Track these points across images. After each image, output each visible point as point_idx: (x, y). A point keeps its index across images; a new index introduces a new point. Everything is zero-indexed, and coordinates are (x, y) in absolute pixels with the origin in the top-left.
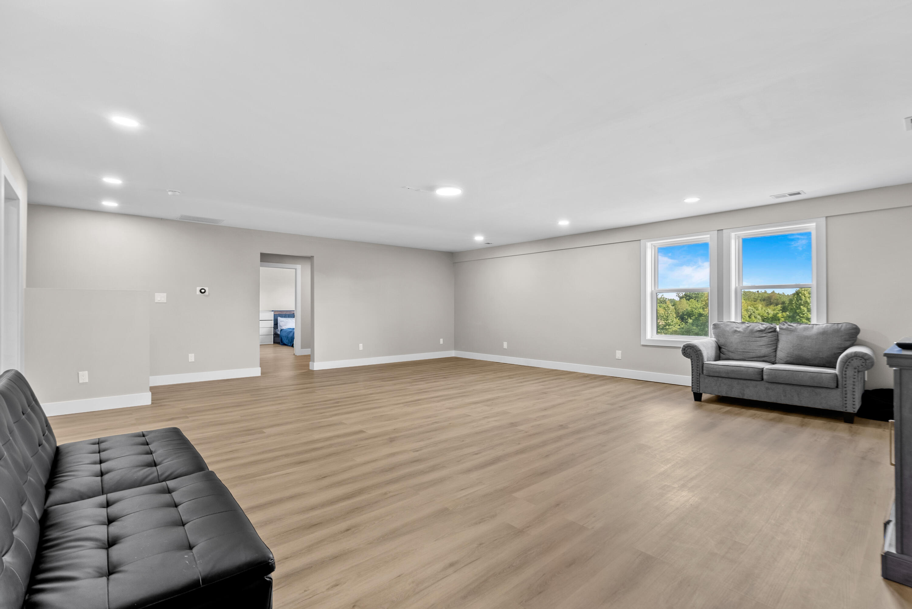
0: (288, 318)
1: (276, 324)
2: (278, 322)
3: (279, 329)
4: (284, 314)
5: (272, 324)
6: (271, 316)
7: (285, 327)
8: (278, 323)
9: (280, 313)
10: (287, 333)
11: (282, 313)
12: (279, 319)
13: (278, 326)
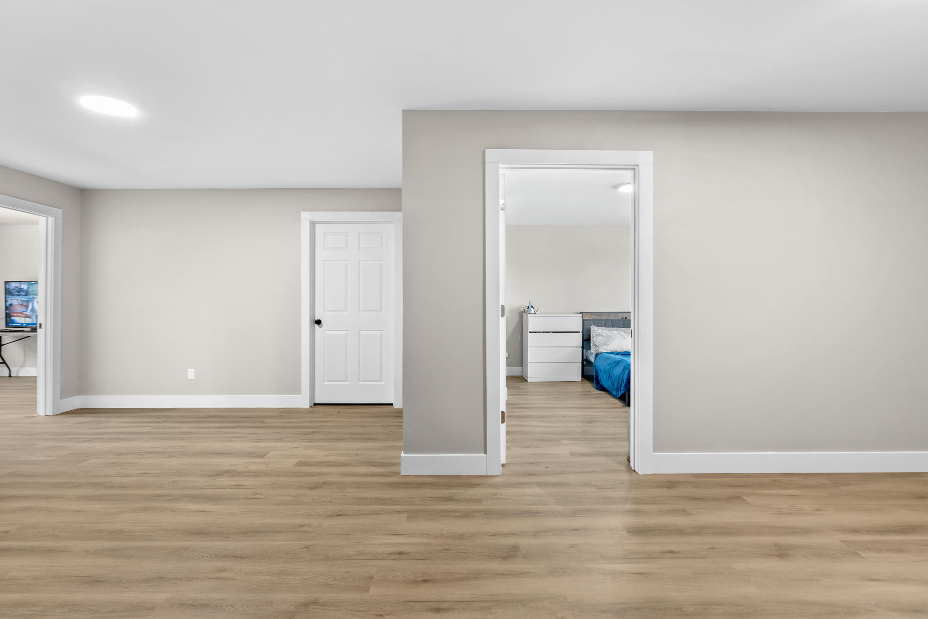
0: (611, 328)
1: (587, 340)
2: (591, 336)
3: (593, 350)
4: (603, 320)
5: (577, 340)
6: (576, 324)
7: (605, 347)
8: (592, 338)
9: (596, 317)
10: (609, 364)
11: (599, 318)
12: (595, 330)
13: (592, 345)
